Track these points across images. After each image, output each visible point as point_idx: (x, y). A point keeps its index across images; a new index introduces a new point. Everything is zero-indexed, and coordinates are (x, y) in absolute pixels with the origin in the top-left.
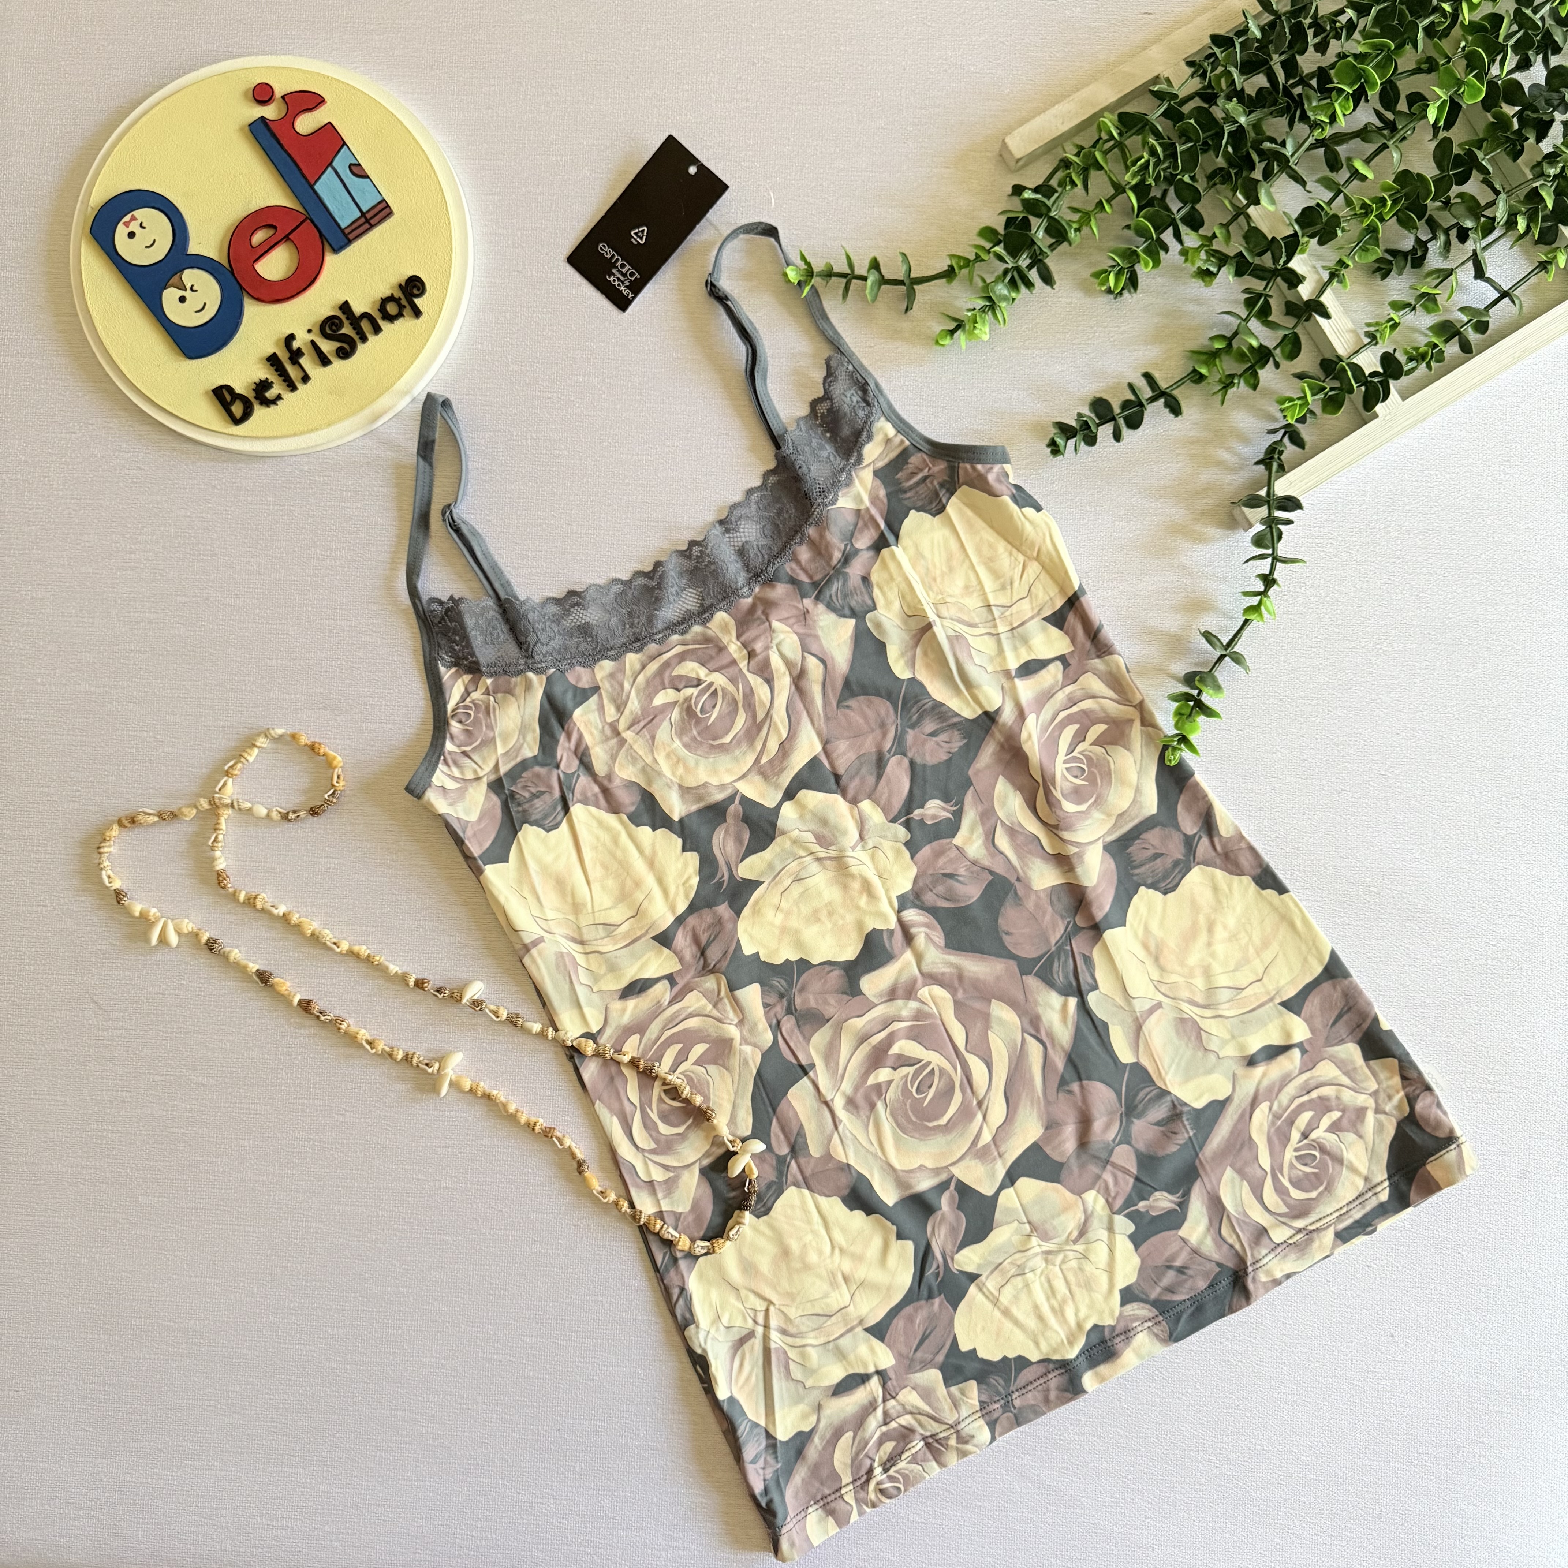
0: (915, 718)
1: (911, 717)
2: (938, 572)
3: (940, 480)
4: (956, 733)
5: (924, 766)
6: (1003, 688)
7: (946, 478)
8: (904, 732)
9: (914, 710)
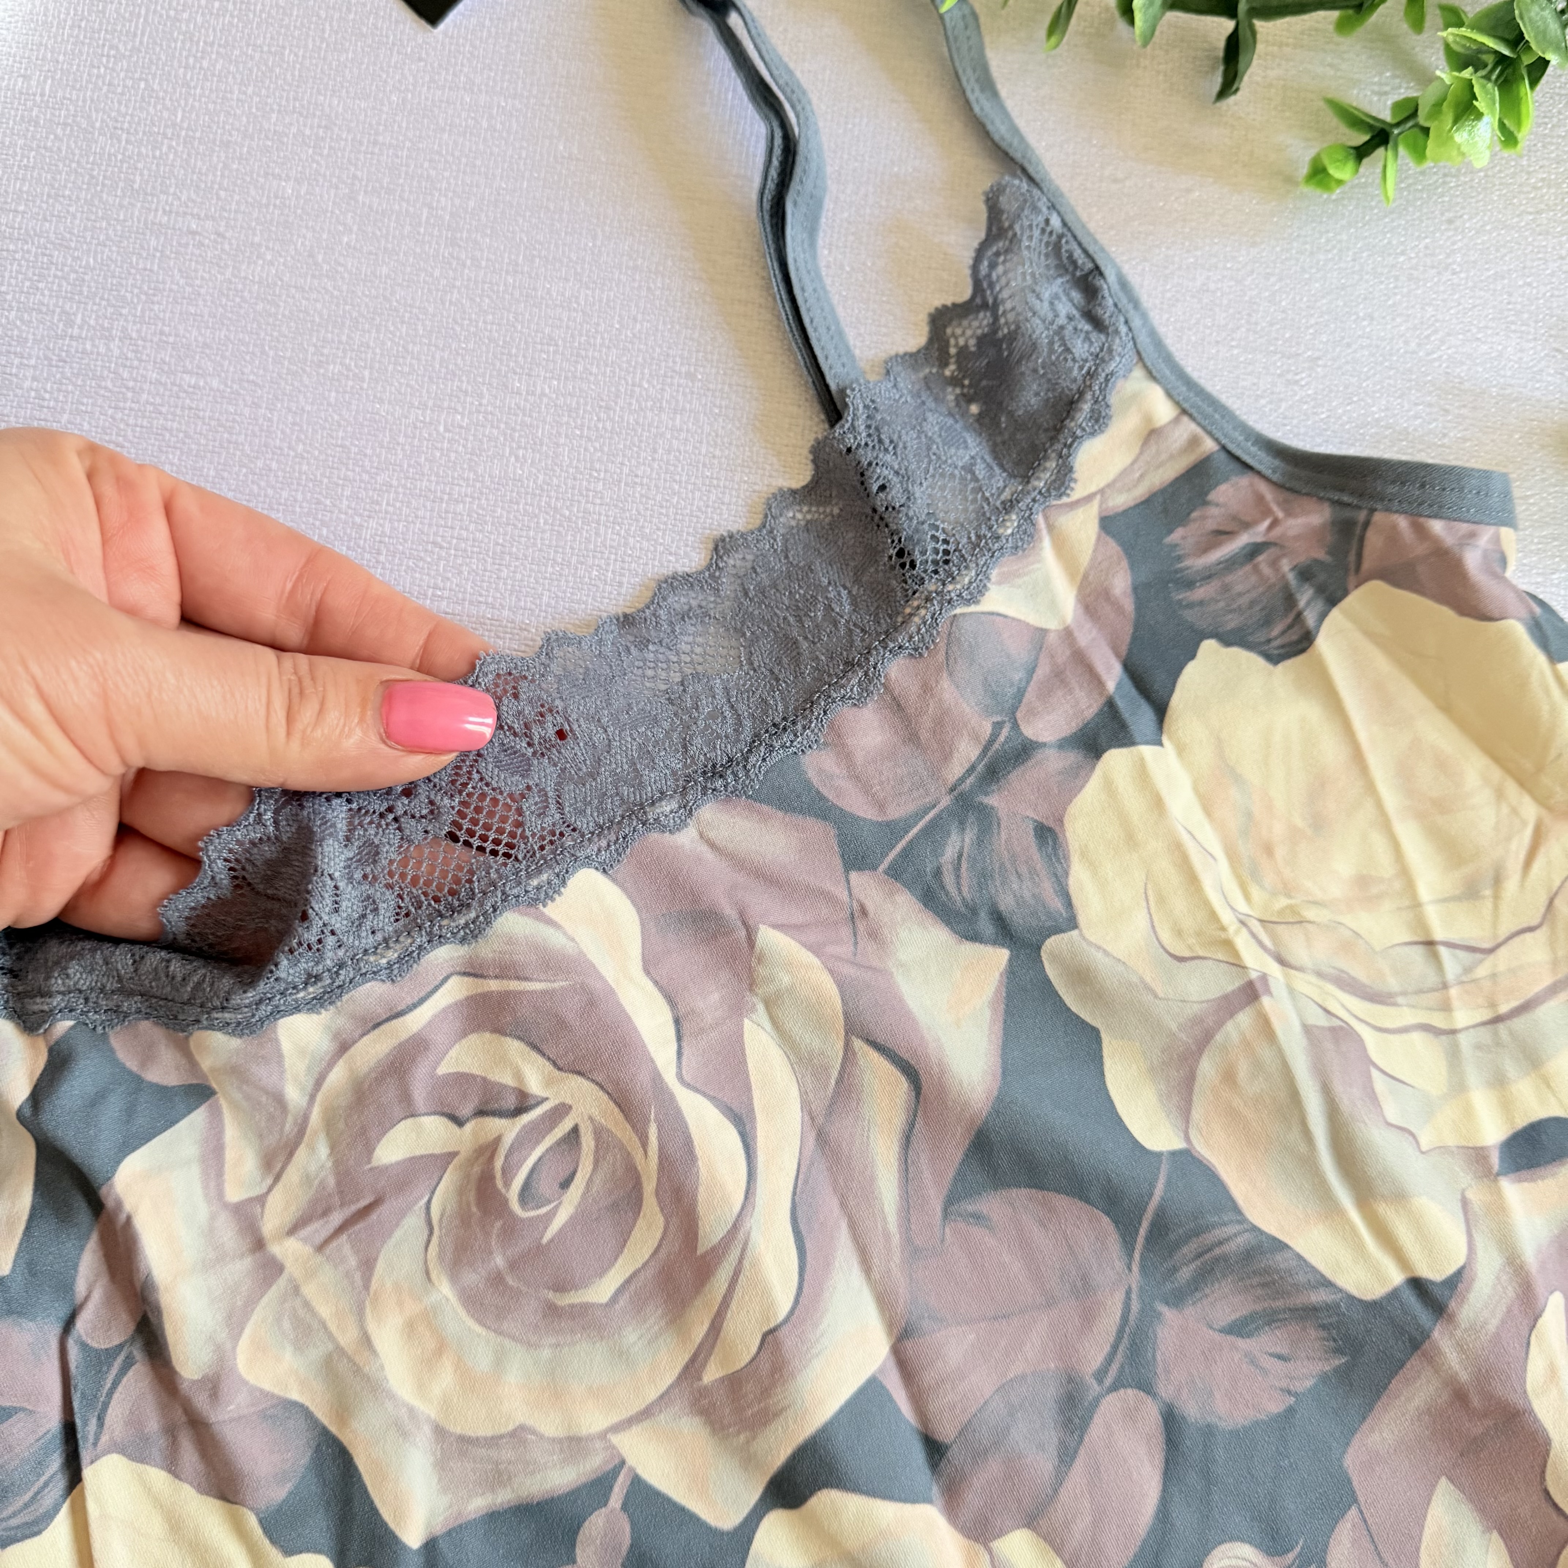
0: (1186, 1273)
1: (1175, 1270)
2: (1278, 830)
3: (1302, 559)
4: (1313, 1333)
5: (1209, 1431)
6: (1465, 1203)
7: (1321, 554)
8: (1149, 1316)
9: (1187, 1250)
